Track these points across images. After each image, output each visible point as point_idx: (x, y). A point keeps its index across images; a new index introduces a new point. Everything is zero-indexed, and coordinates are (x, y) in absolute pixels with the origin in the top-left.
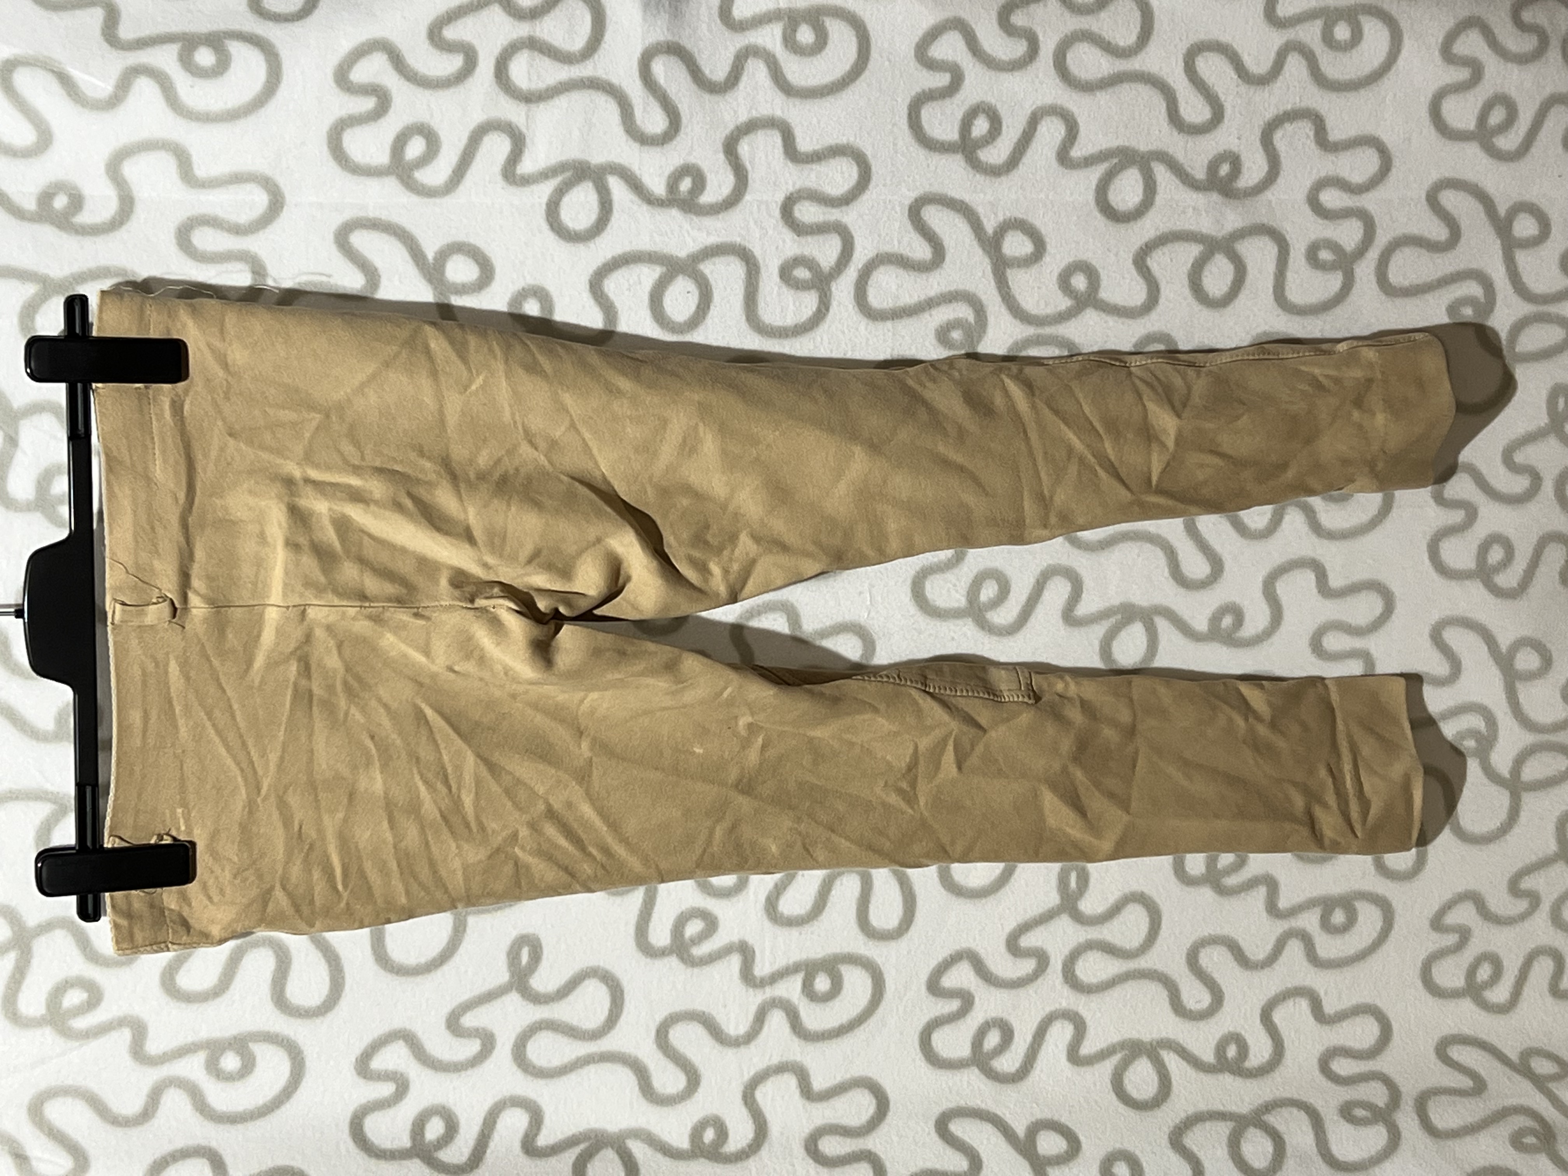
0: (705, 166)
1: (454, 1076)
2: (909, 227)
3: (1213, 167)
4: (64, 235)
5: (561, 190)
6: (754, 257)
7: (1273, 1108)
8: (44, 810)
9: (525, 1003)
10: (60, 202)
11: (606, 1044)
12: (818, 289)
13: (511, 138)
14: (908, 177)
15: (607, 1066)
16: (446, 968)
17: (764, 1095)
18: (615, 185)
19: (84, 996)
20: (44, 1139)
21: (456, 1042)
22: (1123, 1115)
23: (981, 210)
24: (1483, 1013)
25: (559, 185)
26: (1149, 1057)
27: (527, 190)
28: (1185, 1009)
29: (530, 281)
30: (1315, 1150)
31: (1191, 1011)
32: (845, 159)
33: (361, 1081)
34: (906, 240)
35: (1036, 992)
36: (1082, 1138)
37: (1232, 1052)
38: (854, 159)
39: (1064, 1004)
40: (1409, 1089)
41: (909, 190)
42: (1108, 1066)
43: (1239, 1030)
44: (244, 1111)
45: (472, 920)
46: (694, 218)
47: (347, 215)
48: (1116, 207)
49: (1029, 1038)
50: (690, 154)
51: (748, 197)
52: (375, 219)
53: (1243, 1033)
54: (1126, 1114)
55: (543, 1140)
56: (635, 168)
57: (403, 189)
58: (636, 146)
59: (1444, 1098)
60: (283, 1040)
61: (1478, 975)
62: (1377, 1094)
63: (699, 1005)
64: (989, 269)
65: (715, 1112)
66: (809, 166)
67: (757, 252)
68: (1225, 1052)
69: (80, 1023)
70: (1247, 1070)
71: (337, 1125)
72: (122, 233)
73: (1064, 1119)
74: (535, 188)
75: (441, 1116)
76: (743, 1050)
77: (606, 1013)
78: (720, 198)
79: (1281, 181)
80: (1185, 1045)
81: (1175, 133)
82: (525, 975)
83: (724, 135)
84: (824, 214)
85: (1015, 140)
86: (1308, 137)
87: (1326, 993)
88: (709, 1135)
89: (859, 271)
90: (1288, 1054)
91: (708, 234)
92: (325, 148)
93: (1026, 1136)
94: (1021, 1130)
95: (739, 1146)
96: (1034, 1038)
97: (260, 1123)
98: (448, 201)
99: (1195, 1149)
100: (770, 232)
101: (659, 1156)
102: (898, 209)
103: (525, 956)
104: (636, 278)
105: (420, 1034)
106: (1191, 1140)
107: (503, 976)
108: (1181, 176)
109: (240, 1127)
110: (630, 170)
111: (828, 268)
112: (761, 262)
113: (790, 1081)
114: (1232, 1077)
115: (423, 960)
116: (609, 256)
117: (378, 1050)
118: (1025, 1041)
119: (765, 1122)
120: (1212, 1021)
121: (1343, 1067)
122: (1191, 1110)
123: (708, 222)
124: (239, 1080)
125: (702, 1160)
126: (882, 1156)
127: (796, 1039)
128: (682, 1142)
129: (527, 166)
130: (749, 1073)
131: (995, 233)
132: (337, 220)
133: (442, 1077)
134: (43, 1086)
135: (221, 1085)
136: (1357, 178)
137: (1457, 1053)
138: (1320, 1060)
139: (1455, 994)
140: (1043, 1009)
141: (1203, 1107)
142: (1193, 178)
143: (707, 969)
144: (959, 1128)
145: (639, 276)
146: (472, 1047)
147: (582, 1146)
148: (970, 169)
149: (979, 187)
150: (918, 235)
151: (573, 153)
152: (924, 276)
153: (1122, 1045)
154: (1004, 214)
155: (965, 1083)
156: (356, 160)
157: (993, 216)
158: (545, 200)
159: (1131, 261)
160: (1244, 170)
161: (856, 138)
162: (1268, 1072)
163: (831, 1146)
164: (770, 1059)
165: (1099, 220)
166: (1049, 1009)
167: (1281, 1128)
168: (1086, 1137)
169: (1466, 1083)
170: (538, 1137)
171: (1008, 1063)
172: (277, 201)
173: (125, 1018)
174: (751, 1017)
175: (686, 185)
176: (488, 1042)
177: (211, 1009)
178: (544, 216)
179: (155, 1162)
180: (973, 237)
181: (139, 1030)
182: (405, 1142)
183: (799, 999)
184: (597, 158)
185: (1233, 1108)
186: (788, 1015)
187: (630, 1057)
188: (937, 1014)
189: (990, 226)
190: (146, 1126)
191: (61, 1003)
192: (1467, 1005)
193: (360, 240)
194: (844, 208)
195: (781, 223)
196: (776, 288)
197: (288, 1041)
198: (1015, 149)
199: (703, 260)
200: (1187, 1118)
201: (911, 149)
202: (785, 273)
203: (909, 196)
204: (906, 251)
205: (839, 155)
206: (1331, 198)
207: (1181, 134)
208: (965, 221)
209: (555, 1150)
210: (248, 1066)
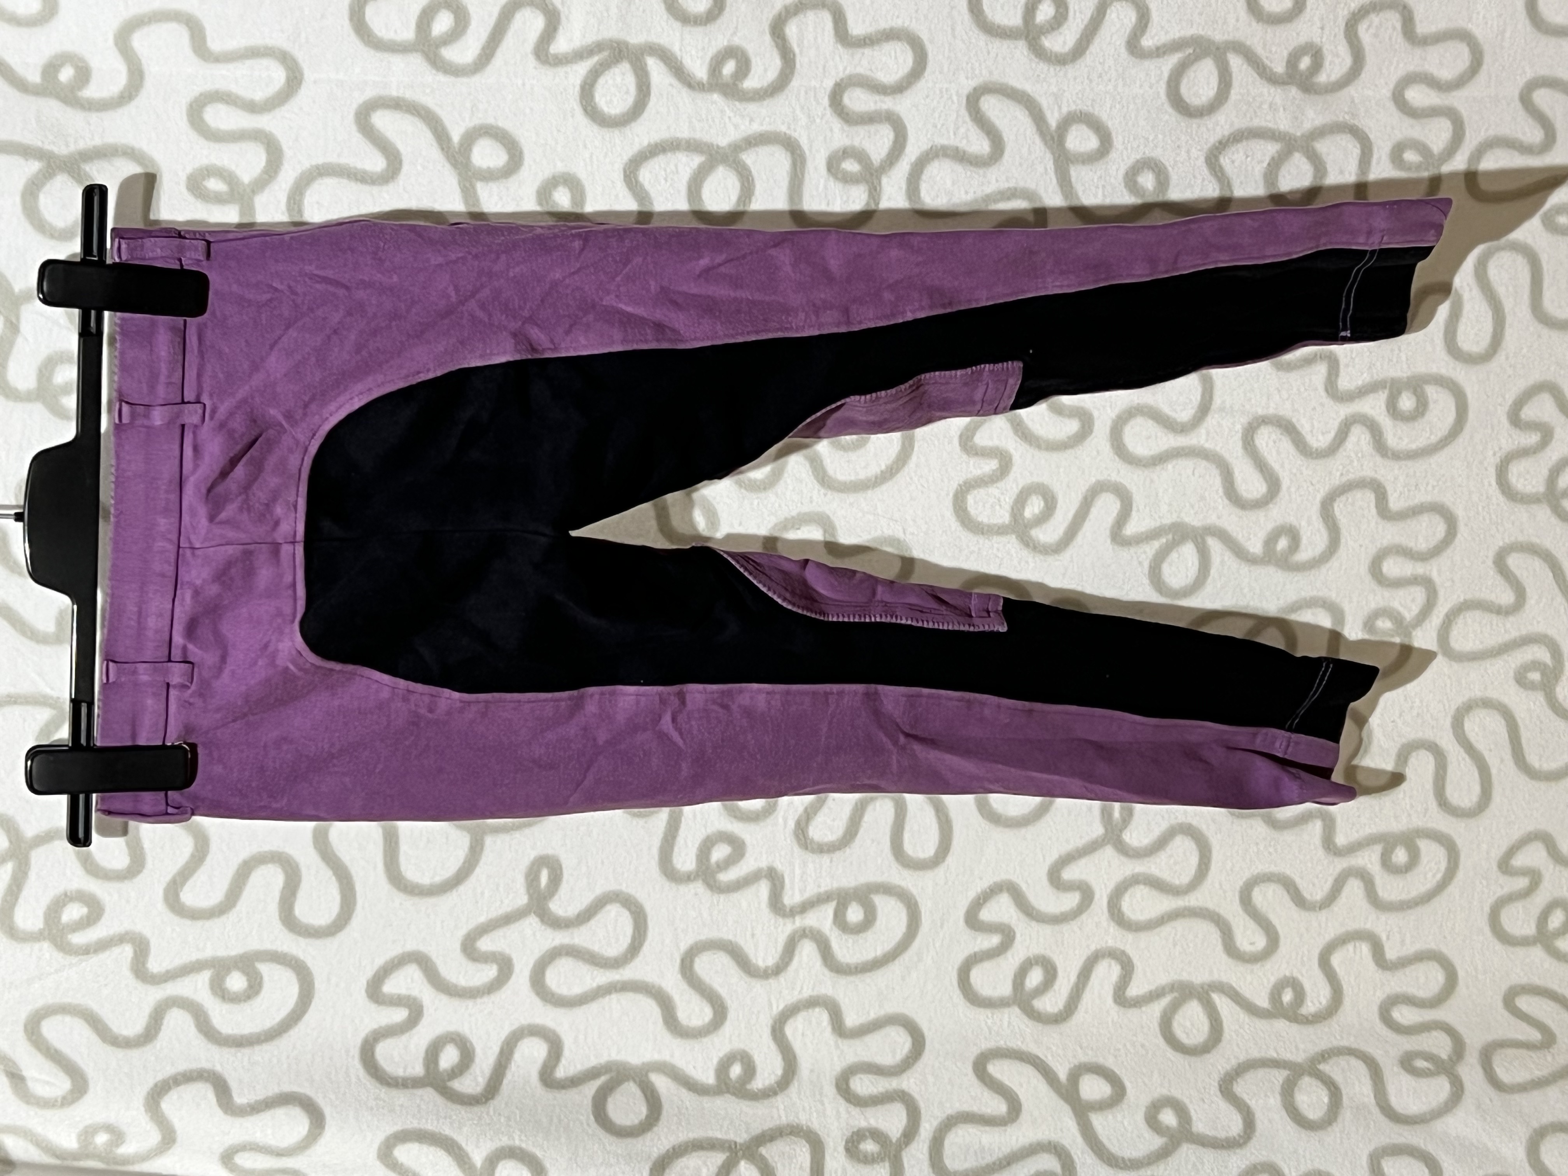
0: (751, 49)
1: (470, 1003)
2: (967, 118)
3: (1293, 61)
4: (69, 110)
5: (596, 71)
6: (799, 146)
7: (1330, 1057)
8: (44, 715)
9: (543, 927)
10: (66, 74)
11: (627, 973)
12: (867, 182)
13: (545, 15)
14: (967, 63)
15: (630, 995)
16: (462, 888)
17: (794, 1030)
18: (654, 66)
19: (85, 910)
20: (40, 1059)
21: (471, 966)
22: (1171, 1061)
23: (1045, 102)
24: (1555, 962)
25: (594, 66)
26: (1200, 999)
27: (561, 71)
28: (1239, 950)
29: (560, 167)
30: (1373, 1101)
31: (1245, 953)
32: (900, 44)
33: (373, 1006)
34: (962, 130)
35: (1080, 929)
36: (1128, 1084)
37: (1287, 997)
38: (908, 43)
39: (1111, 943)
40: (1474, 1041)
41: (967, 78)
42: (1157, 1009)
43: (1296, 974)
44: (251, 1034)
45: (489, 840)
46: (737, 103)
47: (370, 93)
48: (1188, 100)
49: (1073, 978)
50: (735, 33)
51: (795, 83)
52: (398, 97)
53: (1300, 978)
54: (1173, 1058)
55: (561, 1072)
56: (676, 49)
57: (429, 67)
58: (677, 25)
59: (1510, 1052)
60: (291, 960)
61: (1549, 922)
62: (1440, 1045)
63: (726, 934)
64: (1050, 165)
65: (742, 1046)
66: (861, 50)
67: (804, 142)
68: (1280, 997)
69: (78, 939)
70: (1302, 1015)
71: (347, 1052)
72: (131, 108)
73: (1110, 1062)
74: (568, 69)
75: (456, 1044)
76: (771, 981)
77: (628, 940)
78: (766, 84)
79: (1364, 75)
80: (1238, 989)
81: (1254, 24)
82: (545, 898)
83: (771, 16)
84: (876, 102)
85: (1082, 26)
86: (1394, 28)
87: (1388, 938)
88: (736, 1071)
89: (912, 165)
90: (1347, 1002)
91: (752, 120)
92: (346, 23)
93: (1068, 1080)
94: (1062, 1075)
95: (767, 1083)
96: (1078, 977)
97: (266, 1047)
98: (476, 80)
99: (1246, 1097)
100: (818, 121)
101: (684, 1093)
102: (955, 98)
103: (544, 878)
104: (673, 168)
105: (434, 957)
106: (1241, 1088)
107: (522, 899)
108: (1258, 68)
109: (246, 1051)
110: (670, 51)
111: (879, 161)
112: (807, 152)
113: (821, 1016)
114: (1288, 1023)
115: (438, 879)
116: (645, 143)
117: (390, 974)
118: (1069, 980)
119: (795, 1057)
120: (1268, 965)
121: (1404, 1015)
122: (1242, 1058)
123: (752, 108)
124: (245, 1001)
125: (728, 1096)
126: (916, 1096)
127: (826, 972)
128: (708, 1078)
129: (561, 45)
130: (778, 1007)
131: (1059, 127)
132: (359, 98)
133: (456, 1002)
134: (40, 1003)
135: (226, 1007)
136: (1446, 74)
137: (1524, 1003)
138: (1381, 1007)
139: (1524, 942)
140: (1088, 946)
141: (1255, 1054)
142: (1271, 70)
143: (735, 896)
144: (997, 1069)
145: (676, 166)
146: (490, 972)
147: (603, 1079)
148: (1033, 57)
149: (1043, 76)
150: (975, 127)
151: (611, 31)
152: (981, 172)
153: (1172, 987)
154: (1069, 105)
155: (1006, 1024)
156: (379, 34)
157: (1056, 107)
158: (578, 82)
159: (1202, 159)
160: (1327, 64)
161: (911, 21)
162: (1325, 1019)
163: (862, 1085)
164: (800, 992)
165: (1170, 115)
166: (1093, 948)
167: (1338, 1077)
168: (1131, 1082)
169: (1535, 1035)
170: (557, 1069)
171: (1050, 1003)
172: (296, 78)
173: (127, 933)
174: (780, 947)
175: (729, 68)
176: (505, 967)
177: (215, 925)
178: (578, 98)
179: (156, 1085)
180: (1035, 129)
181: (141, 948)
182: (418, 1069)
183: (831, 930)
184: (636, 39)
185: (1288, 1056)
186: (819, 947)
187: (653, 987)
188: (976, 949)
189: (1053, 119)
190: (148, 1048)
191: (60, 918)
192: (1537, 953)
193: (382, 120)
194: (898, 96)
195: (829, 111)
196: (822, 181)
197: (296, 962)
198: (1081, 36)
199: (746, 149)
200: (1239, 1065)
201: (971, 33)
202: (833, 165)
203: (968, 85)
204: (963, 145)
205: (893, 39)
206: (1417, 96)
207: (1260, 24)
208: (1027, 112)
209: (575, 1082)
210: (255, 987)
